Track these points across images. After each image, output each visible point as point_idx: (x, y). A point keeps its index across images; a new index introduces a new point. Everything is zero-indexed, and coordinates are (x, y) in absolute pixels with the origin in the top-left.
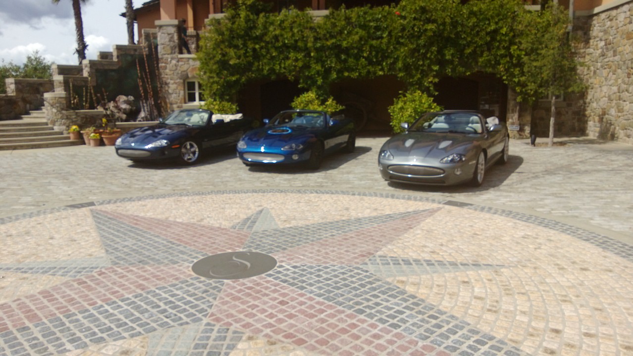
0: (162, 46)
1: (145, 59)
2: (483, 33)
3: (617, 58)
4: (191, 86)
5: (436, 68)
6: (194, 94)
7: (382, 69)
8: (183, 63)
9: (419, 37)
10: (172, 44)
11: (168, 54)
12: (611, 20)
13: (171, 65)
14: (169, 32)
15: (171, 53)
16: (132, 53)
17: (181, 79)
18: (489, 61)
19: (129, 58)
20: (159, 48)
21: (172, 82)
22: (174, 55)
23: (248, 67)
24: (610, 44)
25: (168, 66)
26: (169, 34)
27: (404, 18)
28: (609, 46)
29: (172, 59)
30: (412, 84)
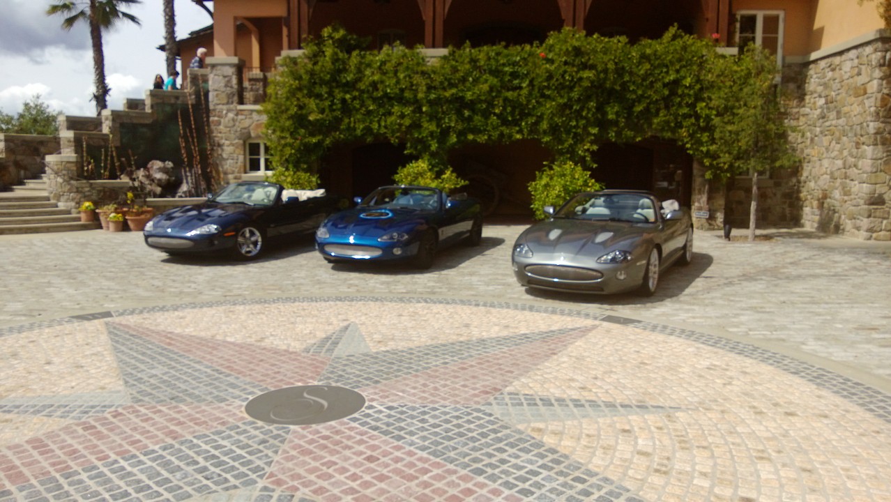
0: (215, 93)
1: (191, 110)
2: (659, 85)
3: (842, 121)
4: (254, 149)
5: (594, 131)
6: (258, 160)
7: (520, 131)
8: (243, 117)
9: (571, 88)
10: (229, 90)
11: (223, 104)
12: (833, 70)
13: (227, 119)
14: (225, 74)
15: (228, 103)
16: (173, 101)
17: (240, 139)
18: (667, 122)
19: (168, 109)
20: (211, 96)
21: (227, 142)
22: (232, 106)
23: (334, 125)
24: (832, 102)
25: (222, 120)
26: (225, 77)
27: (552, 61)
28: (831, 105)
29: (229, 111)
30: (561, 153)
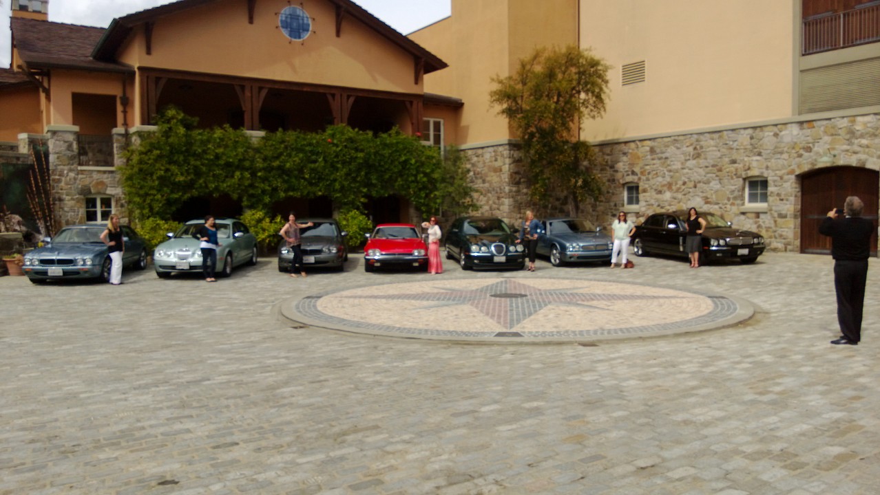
0: (56, 156)
4: (91, 203)
6: (95, 213)
8: (84, 176)
9: (350, 163)
10: (69, 153)
11: (64, 165)
13: (68, 178)
14: (66, 140)
15: (68, 164)
17: (81, 195)
20: (52, 158)
21: (68, 198)
22: (72, 167)
27: (337, 146)
29: (71, 170)
